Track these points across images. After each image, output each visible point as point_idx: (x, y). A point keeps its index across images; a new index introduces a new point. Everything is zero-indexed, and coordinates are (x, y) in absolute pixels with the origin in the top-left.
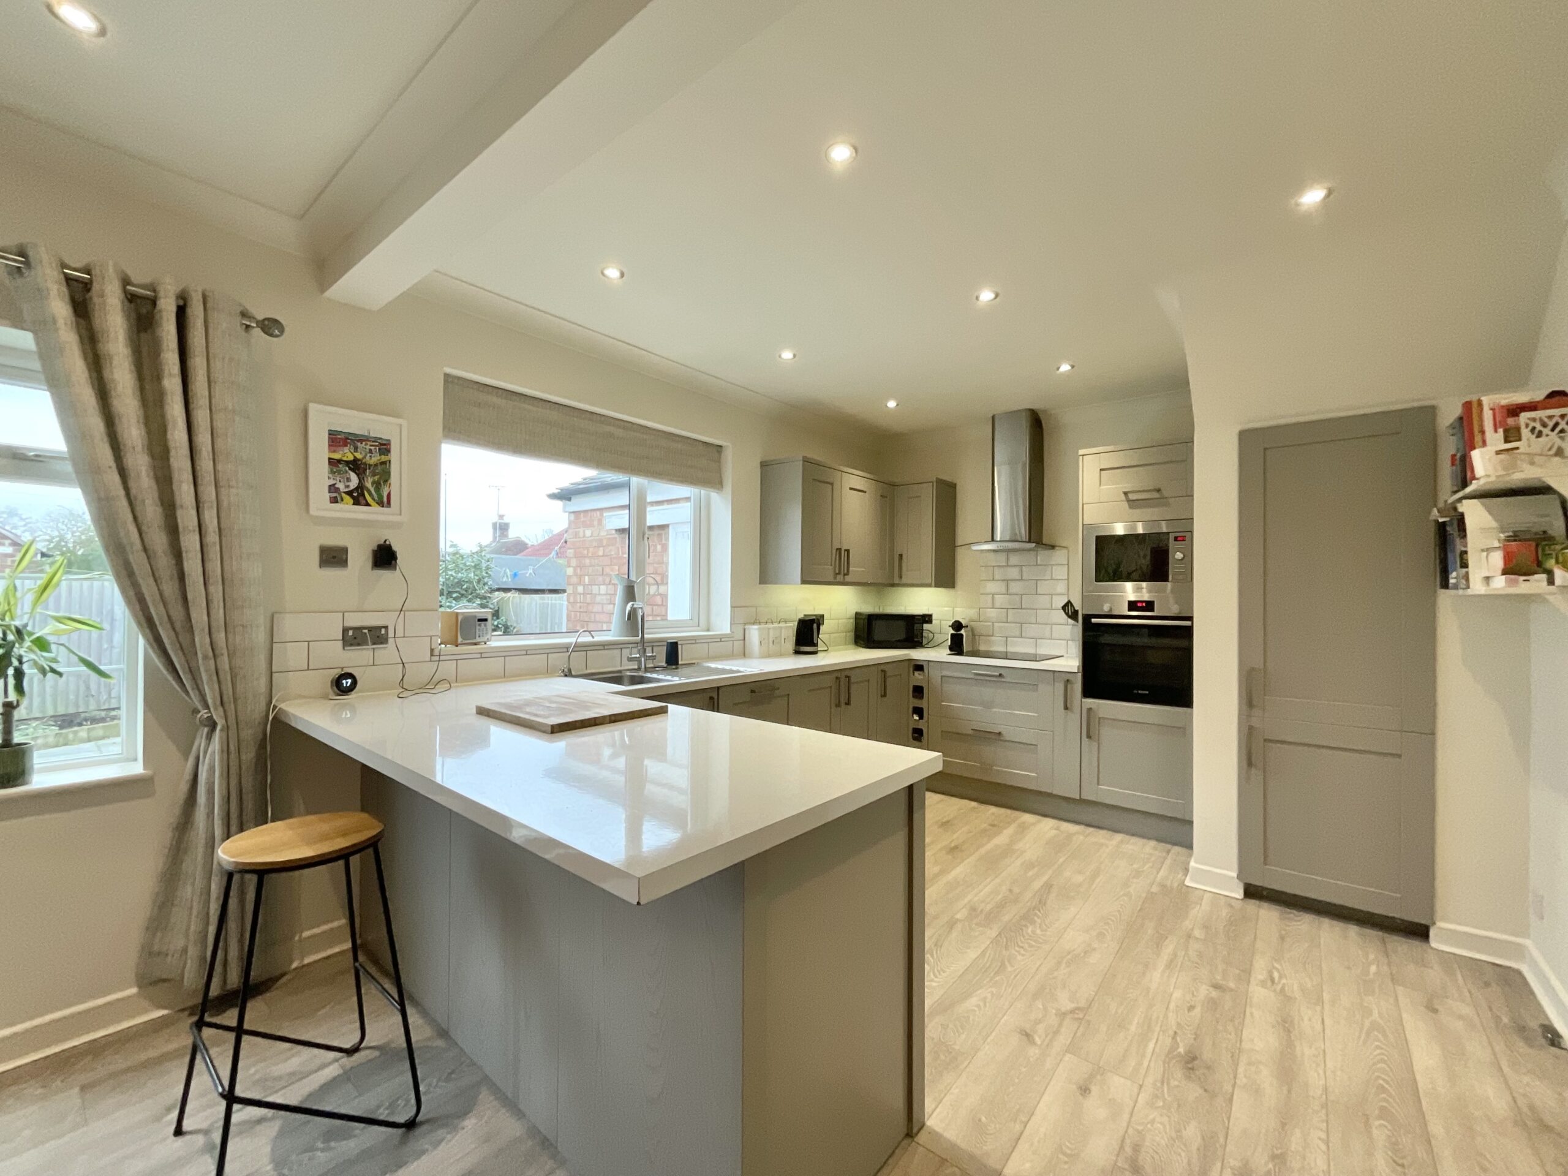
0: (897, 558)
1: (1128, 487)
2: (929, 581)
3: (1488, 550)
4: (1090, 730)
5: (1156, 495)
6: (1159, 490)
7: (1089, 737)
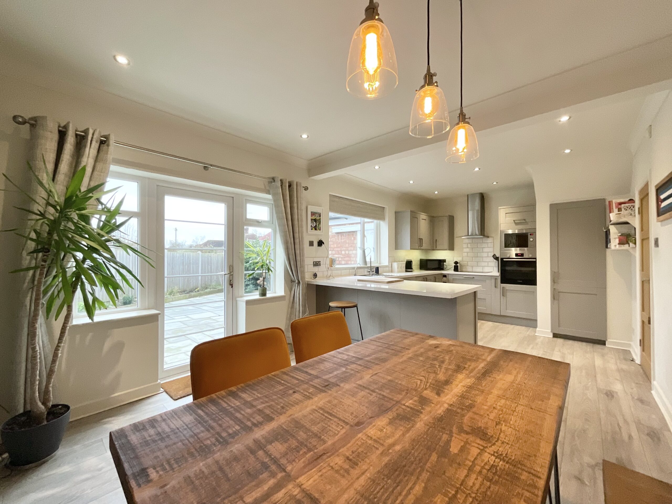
0: (435, 241)
1: (515, 219)
2: (446, 248)
3: (615, 238)
4: (504, 293)
5: (524, 221)
6: (525, 220)
7: (503, 295)
